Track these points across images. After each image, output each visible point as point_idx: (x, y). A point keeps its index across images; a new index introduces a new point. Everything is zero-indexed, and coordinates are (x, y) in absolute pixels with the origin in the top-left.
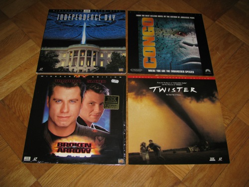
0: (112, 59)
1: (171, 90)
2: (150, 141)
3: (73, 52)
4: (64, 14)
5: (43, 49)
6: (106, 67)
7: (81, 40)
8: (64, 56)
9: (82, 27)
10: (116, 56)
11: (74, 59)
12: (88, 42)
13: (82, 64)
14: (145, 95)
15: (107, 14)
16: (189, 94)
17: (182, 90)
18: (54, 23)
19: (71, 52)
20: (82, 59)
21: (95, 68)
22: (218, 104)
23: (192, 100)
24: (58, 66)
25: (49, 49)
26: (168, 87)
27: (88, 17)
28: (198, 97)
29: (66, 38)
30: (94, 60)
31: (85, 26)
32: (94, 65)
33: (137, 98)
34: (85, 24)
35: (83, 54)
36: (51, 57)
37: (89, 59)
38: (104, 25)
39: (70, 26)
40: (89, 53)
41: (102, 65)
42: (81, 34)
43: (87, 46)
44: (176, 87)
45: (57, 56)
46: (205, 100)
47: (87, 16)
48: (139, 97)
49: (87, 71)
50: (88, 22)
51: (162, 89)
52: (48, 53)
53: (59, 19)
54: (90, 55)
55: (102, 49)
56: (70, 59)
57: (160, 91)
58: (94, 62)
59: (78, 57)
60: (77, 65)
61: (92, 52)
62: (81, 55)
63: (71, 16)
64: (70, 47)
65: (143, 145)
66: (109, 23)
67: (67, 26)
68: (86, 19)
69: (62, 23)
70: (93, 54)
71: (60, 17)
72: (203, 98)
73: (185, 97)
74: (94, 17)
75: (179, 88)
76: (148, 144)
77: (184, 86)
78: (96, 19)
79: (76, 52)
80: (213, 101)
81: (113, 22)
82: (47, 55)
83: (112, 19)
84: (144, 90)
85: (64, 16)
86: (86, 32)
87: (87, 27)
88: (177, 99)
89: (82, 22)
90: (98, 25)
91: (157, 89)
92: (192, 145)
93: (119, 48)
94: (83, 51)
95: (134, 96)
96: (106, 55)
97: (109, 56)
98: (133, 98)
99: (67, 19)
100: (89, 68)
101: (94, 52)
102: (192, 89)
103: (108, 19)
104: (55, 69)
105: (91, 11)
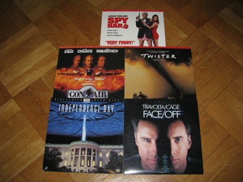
0: (110, 159)
3: (74, 150)
4: (65, 104)
5: (47, 145)
6: (104, 168)
7: (82, 136)
8: (67, 154)
9: (82, 120)
10: (114, 154)
11: (75, 158)
12: (89, 139)
13: (83, 164)
15: (106, 104)
18: (56, 116)
19: (73, 150)
20: (83, 158)
21: (94, 169)
24: (61, 165)
25: (52, 145)
27: (88, 108)
29: (68, 134)
30: (94, 159)
31: (85, 119)
32: (94, 165)
34: (85, 116)
35: (83, 152)
36: (55, 155)
37: (89, 158)
38: (103, 119)
39: (71, 119)
40: (89, 150)
41: (101, 166)
42: (81, 129)
43: (87, 143)
45: (60, 154)
47: (86, 107)
49: (87, 171)
50: (88, 115)
52: (52, 151)
53: (61, 110)
54: (90, 154)
55: (101, 147)
56: (72, 158)
58: (94, 162)
59: (79, 155)
60: (78, 165)
61: (92, 151)
62: (82, 154)
63: (72, 106)
64: (72, 144)
66: (107, 115)
67: (68, 118)
68: (86, 111)
69: (63, 115)
70: (93, 153)
71: (61, 108)
74: (94, 108)
78: (95, 111)
79: (77, 150)
81: (112, 114)
82: (51, 153)
83: (111, 111)
85: (65, 107)
86: (86, 126)
87: (87, 120)
89: (82, 114)
90: (97, 117)
93: (117, 147)
94: (83, 149)
96: (104, 155)
97: (108, 155)
99: (68, 110)
100: (89, 168)
101: (94, 151)
103: (107, 111)
104: (59, 168)
105: (91, 101)
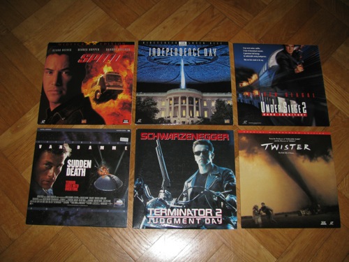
0: (216, 108)
1: (284, 147)
2: (263, 204)
3: (173, 99)
4: (156, 48)
5: (138, 95)
6: (210, 118)
7: (180, 83)
8: (163, 104)
9: (180, 65)
10: (220, 104)
11: (175, 108)
12: (188, 86)
13: (184, 115)
14: (256, 153)
15: (207, 48)
16: (302, 152)
17: (295, 147)
18: (147, 61)
19: (171, 99)
20: (183, 108)
21: (199, 119)
22: (332, 164)
23: (305, 158)
24: (158, 116)
25: (145, 95)
26: (280, 144)
27: (185, 52)
28: (311, 155)
29: (163, 81)
30: (197, 109)
31: (182, 64)
32: (198, 115)
33: (248, 156)
34: (182, 61)
35: (184, 101)
36: (149, 106)
37: (191, 108)
38: (205, 63)
39: (165, 64)
40: (191, 100)
41: (206, 116)
42: (179, 75)
43: (187, 91)
44: (289, 143)
45: (156, 104)
46: (319, 159)
47: (183, 50)
48: (251, 155)
49: (190, 123)
50: (186, 59)
51: (275, 146)
52: (145, 101)
53: (152, 55)
54: (192, 103)
55: (204, 95)
56: (170, 108)
57: (272, 148)
58: (198, 112)
59: (179, 105)
60: (179, 116)
61: (194, 99)
62: (182, 103)
63: (165, 50)
64: (169, 92)
65: (255, 208)
66: (209, 60)
67: (162, 63)
68: (183, 54)
69: (155, 59)
70: (195, 102)
71: (152, 52)
72: (317, 157)
73: (298, 156)
74: (192, 51)
75: (292, 145)
76: (260, 207)
77: (297, 142)
78: (195, 55)
79: (176, 99)
80: (327, 161)
81: (215, 58)
82: (144, 103)
83: (213, 55)
84: (256, 148)
85: (156, 51)
86: (185, 72)
87: (185, 65)
88: (290, 158)
89: (179, 58)
90: (197, 62)
91: (270, 146)
92: (304, 209)
93: (224, 95)
94: (184, 98)
95: (245, 155)
96: (209, 103)
97: (213, 104)
98: (245, 157)
99: (161, 55)
100: (192, 119)
101: (197, 99)
102: (306, 147)
103: (208, 54)
104: (155, 120)
105: (188, 43)
